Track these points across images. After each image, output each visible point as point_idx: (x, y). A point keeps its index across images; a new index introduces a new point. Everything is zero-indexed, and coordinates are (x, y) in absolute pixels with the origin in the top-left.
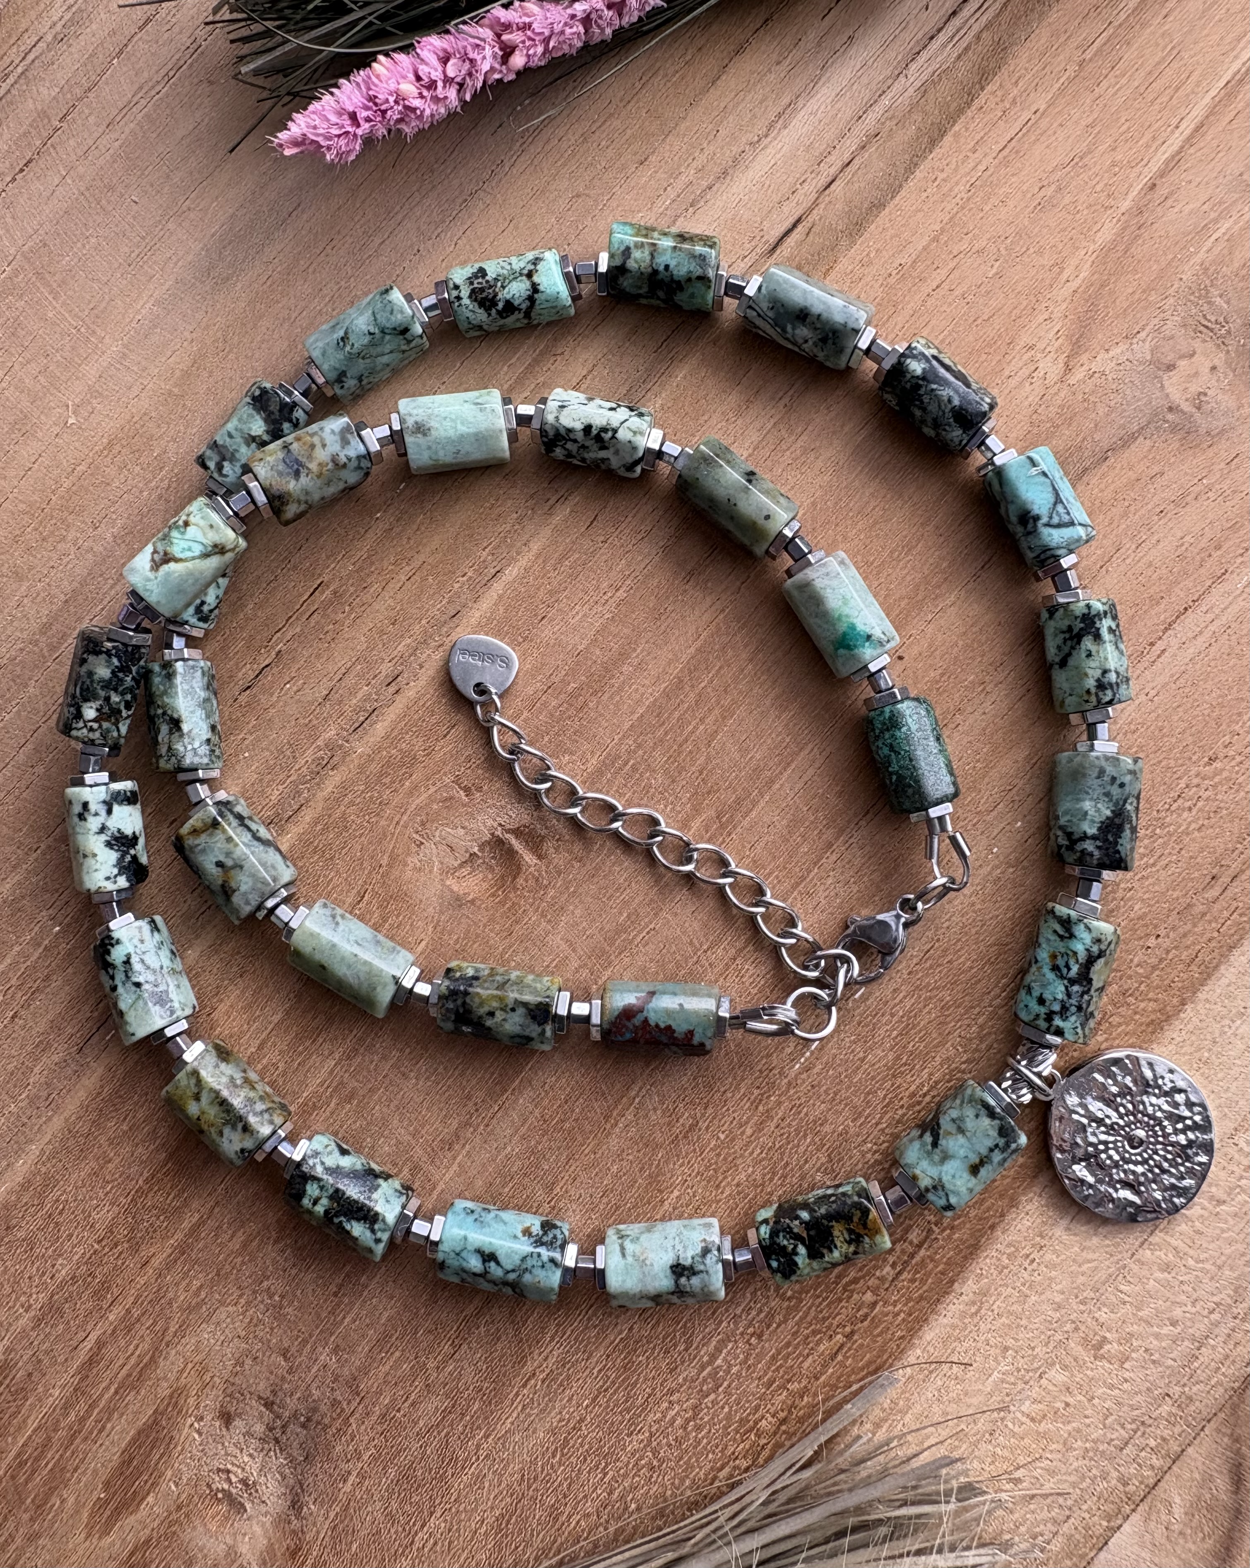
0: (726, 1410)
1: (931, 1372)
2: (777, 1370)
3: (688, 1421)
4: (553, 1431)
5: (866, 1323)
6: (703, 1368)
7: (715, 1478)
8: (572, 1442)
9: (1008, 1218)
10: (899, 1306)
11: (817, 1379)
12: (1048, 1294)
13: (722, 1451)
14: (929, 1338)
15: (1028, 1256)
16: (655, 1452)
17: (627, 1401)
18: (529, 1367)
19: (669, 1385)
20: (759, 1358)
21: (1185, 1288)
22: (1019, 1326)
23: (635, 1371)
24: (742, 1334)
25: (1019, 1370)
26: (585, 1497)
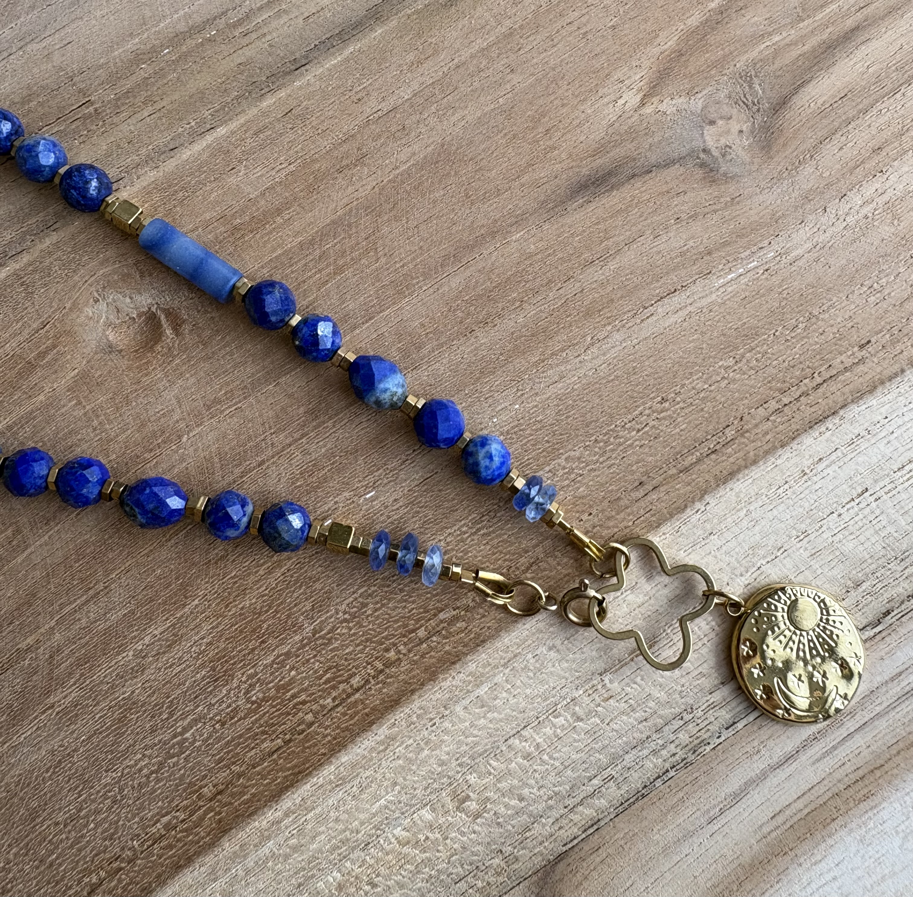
0: (182, 772)
1: (337, 786)
2: (228, 753)
3: (152, 773)
4: (52, 752)
5: (302, 736)
6: (175, 736)
7: (158, 821)
8: (63, 765)
9: (426, 688)
10: (328, 731)
11: (255, 768)
12: (438, 752)
13: (170, 802)
14: (343, 760)
15: (431, 720)
16: (121, 790)
17: (113, 745)
18: (51, 700)
19: (147, 741)
20: (219, 740)
21: (537, 775)
22: (410, 770)
23: (126, 725)
24: (211, 719)
25: (400, 802)
26: (60, 809)
